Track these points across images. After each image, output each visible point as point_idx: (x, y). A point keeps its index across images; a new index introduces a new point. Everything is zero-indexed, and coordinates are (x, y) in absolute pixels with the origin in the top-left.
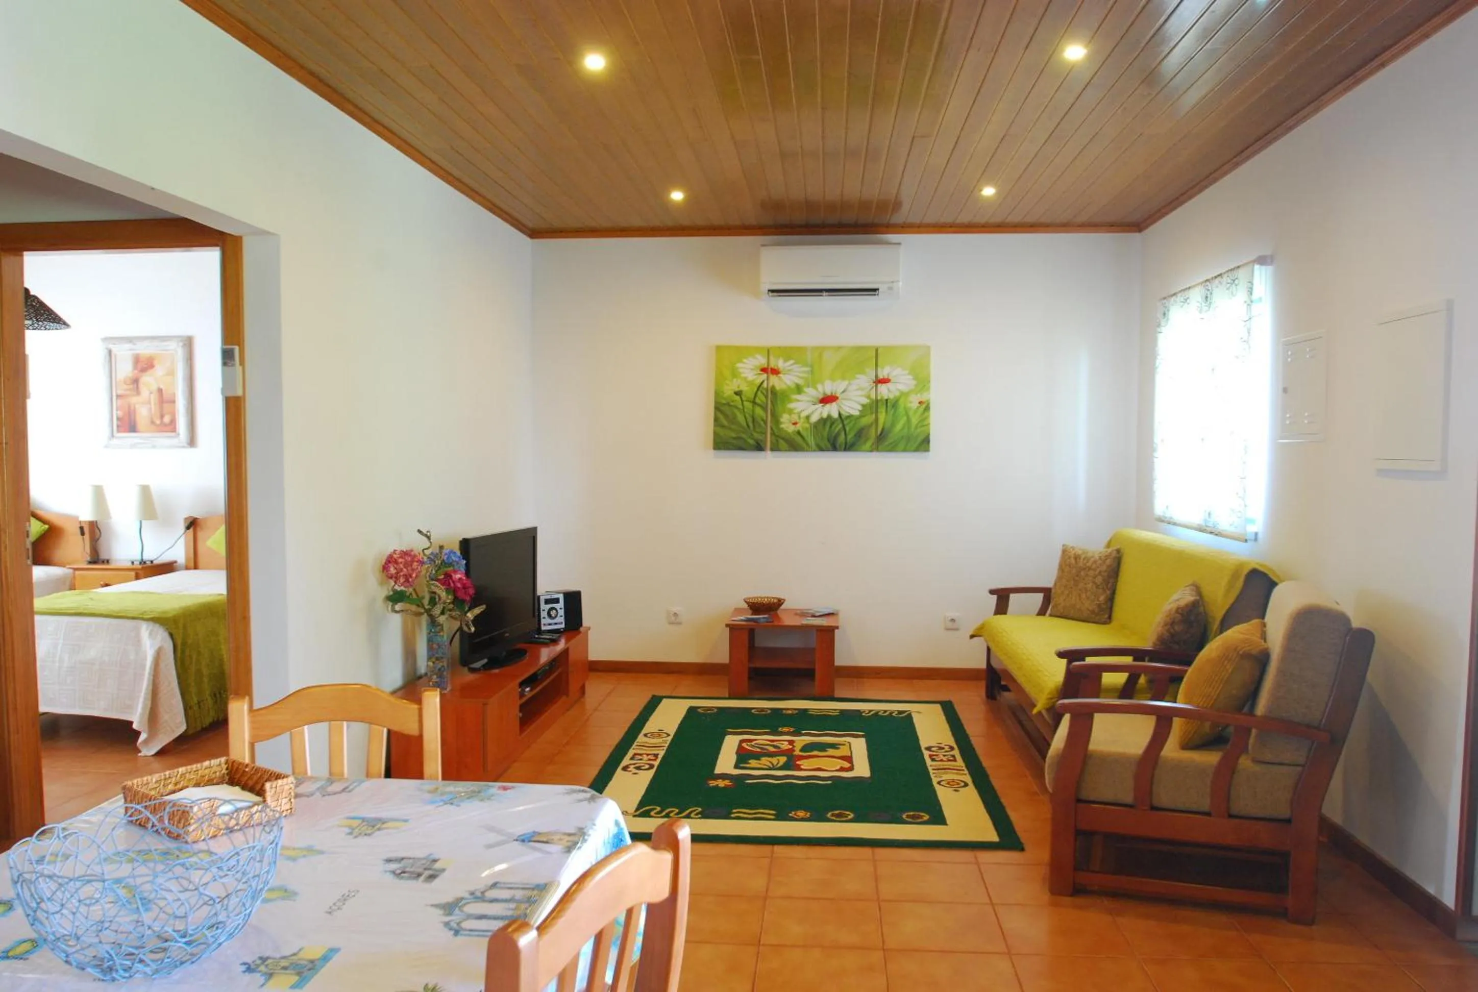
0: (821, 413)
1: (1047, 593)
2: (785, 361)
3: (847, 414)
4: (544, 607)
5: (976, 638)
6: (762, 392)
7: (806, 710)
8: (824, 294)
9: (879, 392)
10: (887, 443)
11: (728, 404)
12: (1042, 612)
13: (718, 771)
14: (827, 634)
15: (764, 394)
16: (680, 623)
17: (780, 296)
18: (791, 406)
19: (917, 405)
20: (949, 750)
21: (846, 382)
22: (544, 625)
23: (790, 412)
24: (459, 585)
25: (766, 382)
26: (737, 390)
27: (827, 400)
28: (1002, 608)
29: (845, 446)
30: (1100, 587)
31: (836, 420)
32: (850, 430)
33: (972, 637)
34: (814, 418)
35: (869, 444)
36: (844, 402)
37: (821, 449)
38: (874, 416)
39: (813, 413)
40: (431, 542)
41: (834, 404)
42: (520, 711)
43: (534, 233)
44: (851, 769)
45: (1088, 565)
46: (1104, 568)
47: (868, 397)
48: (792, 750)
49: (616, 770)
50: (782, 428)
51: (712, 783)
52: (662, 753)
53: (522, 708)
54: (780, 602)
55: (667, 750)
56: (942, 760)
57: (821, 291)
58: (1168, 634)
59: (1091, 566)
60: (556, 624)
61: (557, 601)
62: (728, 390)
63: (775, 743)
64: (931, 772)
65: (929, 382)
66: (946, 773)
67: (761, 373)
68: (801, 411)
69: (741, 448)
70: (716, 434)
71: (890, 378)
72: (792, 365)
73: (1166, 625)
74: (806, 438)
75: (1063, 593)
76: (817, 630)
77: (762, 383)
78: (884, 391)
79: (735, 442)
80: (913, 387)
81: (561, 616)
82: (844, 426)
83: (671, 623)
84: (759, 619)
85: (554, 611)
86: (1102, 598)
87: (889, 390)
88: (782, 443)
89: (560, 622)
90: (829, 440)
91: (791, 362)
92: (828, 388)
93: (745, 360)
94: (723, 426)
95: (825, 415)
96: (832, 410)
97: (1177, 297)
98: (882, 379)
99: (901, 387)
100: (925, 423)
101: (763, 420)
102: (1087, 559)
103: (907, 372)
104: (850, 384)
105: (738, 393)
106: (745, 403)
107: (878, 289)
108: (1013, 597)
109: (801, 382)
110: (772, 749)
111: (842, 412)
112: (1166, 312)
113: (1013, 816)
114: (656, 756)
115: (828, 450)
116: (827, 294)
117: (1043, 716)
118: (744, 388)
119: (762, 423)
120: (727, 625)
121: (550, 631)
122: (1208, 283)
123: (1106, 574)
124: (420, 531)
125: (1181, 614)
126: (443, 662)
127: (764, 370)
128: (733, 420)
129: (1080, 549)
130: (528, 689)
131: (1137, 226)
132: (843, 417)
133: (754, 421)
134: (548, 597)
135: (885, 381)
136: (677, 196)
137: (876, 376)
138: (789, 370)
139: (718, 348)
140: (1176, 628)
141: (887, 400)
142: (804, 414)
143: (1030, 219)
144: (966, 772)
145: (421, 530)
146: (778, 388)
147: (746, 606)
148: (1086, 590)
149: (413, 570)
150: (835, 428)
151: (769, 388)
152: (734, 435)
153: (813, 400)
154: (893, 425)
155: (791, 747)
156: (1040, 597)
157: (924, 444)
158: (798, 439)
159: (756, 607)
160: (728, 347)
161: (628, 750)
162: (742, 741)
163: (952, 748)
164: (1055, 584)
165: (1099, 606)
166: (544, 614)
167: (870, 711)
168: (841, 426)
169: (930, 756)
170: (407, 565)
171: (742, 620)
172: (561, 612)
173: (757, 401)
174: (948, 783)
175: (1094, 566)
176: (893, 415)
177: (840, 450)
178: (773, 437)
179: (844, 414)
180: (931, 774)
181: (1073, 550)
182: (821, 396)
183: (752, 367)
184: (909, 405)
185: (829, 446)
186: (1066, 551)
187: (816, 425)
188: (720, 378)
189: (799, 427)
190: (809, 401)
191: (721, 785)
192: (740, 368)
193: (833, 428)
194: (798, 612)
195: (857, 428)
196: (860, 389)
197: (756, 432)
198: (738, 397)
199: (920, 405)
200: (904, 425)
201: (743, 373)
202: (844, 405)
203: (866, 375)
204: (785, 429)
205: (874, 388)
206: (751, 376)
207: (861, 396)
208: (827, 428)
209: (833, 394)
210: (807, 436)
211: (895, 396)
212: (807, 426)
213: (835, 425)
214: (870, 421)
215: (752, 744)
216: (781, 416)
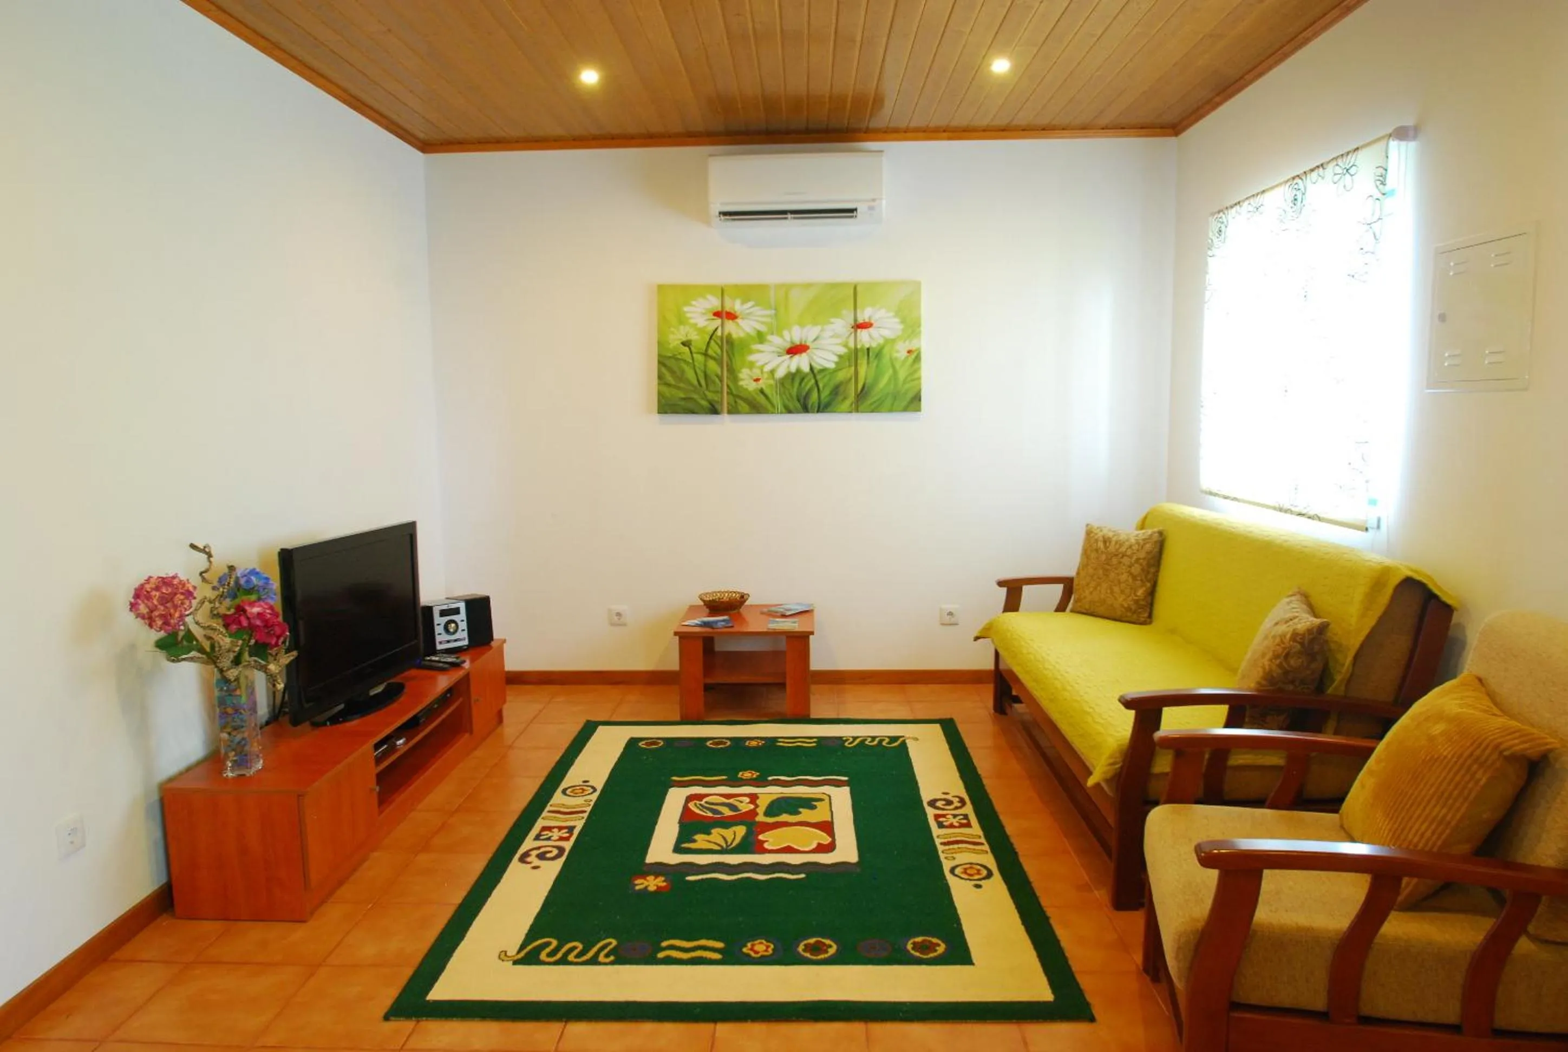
0: (788, 367)
1: (1068, 584)
2: (743, 303)
3: (821, 368)
4: (439, 621)
5: (981, 640)
6: (715, 341)
7: (774, 739)
8: (789, 216)
9: (858, 340)
10: (869, 402)
11: (674, 357)
12: (1061, 608)
13: (651, 858)
14: (801, 640)
15: (717, 344)
16: (625, 625)
17: (734, 220)
18: (752, 358)
19: (906, 354)
20: (959, 805)
21: (819, 328)
22: (440, 643)
23: (751, 365)
24: (258, 623)
25: (720, 329)
26: (684, 339)
27: (795, 350)
28: (1012, 604)
29: (819, 407)
30: (1139, 578)
31: (807, 375)
32: (824, 387)
33: (977, 638)
34: (780, 373)
35: (847, 403)
36: (815, 351)
37: (790, 412)
38: (853, 368)
39: (778, 366)
40: (210, 562)
41: (804, 355)
42: (378, 783)
43: (426, 146)
44: (830, 848)
45: (1121, 550)
46: (1142, 555)
47: (846, 346)
48: (753, 813)
49: (510, 860)
50: (742, 387)
51: (640, 884)
52: (579, 825)
53: (380, 777)
54: (743, 598)
55: (589, 817)
56: (952, 826)
57: (784, 212)
58: (1280, 671)
59: (1126, 551)
60: (456, 640)
61: (456, 611)
62: (675, 339)
63: (731, 801)
64: (940, 848)
65: (919, 326)
66: (961, 851)
67: (715, 318)
68: (763, 366)
69: (692, 412)
70: (660, 394)
71: (872, 321)
72: (751, 307)
73: (1276, 656)
74: (770, 396)
75: (1088, 584)
76: (788, 637)
77: (716, 329)
78: (864, 337)
79: (683, 403)
80: (900, 333)
81: (463, 630)
82: (817, 383)
83: (613, 624)
84: (717, 622)
85: (453, 625)
86: (1140, 592)
87: (870, 336)
88: (743, 405)
89: (462, 637)
90: (799, 400)
91: (750, 304)
92: (796, 335)
93: (694, 303)
94: (668, 385)
95: (793, 369)
96: (801, 362)
97: (1240, 206)
98: (861, 324)
99: (887, 333)
100: (916, 376)
101: (717, 376)
102: (1120, 544)
103: (892, 314)
104: (822, 330)
105: (686, 344)
106: (695, 355)
107: (856, 210)
108: (1026, 589)
109: (763, 329)
110: (727, 812)
111: (814, 364)
112: (1223, 229)
113: (1062, 934)
114: (571, 829)
115: (798, 412)
116: (793, 216)
117: (1102, 788)
118: (694, 336)
119: (717, 380)
120: (676, 634)
121: (449, 651)
122: (1297, 180)
123: (1144, 563)
124: (193, 546)
125: (1302, 644)
126: (243, 732)
127: (717, 314)
128: (680, 377)
129: (1110, 530)
130: (401, 741)
131: (1174, 128)
132: (816, 371)
133: (706, 376)
134: (445, 607)
135: (865, 326)
136: (590, 77)
137: (855, 320)
138: (749, 314)
139: (660, 287)
140: (1292, 662)
141: (868, 349)
142: (767, 368)
143: (1044, 121)
144: (986, 847)
145: (196, 544)
146: (734, 336)
147: (702, 603)
148: (1119, 582)
149: (175, 607)
150: (806, 385)
151: (725, 337)
152: (682, 395)
153: (778, 350)
154: (876, 380)
155: (752, 807)
156: (1059, 588)
157: (914, 402)
158: (761, 399)
159: (715, 606)
160: (673, 287)
161: (535, 820)
162: (690, 798)
163: (962, 801)
164: (1078, 573)
165: (1136, 602)
166: (439, 629)
167: (855, 738)
168: (813, 381)
169: (937, 817)
170: (164, 600)
171: (697, 625)
172: (463, 625)
173: (710, 352)
174: (965, 872)
175: (1129, 552)
176: (877, 366)
177: (813, 412)
178: (731, 397)
179: (817, 367)
180: (940, 852)
181: (1101, 531)
182: (788, 346)
183: (704, 311)
184: (895, 355)
185: (798, 405)
186: (1092, 532)
187: (782, 382)
188: (663, 324)
189: (761, 384)
190: (773, 352)
191: (652, 888)
192: (688, 312)
193: (803, 384)
194: (765, 610)
195: (832, 384)
196: (835, 336)
197: (709, 391)
198: (687, 349)
199: (908, 354)
200: (890, 380)
201: (690, 318)
202: (815, 355)
203: (842, 319)
204: (745, 387)
205: (853, 334)
206: (701, 322)
207: (837, 344)
208: (796, 384)
209: (803, 343)
210: (775, 394)
211: (879, 345)
212: (772, 382)
213: (806, 380)
214: (849, 375)
215: (702, 803)
216: (739, 372)
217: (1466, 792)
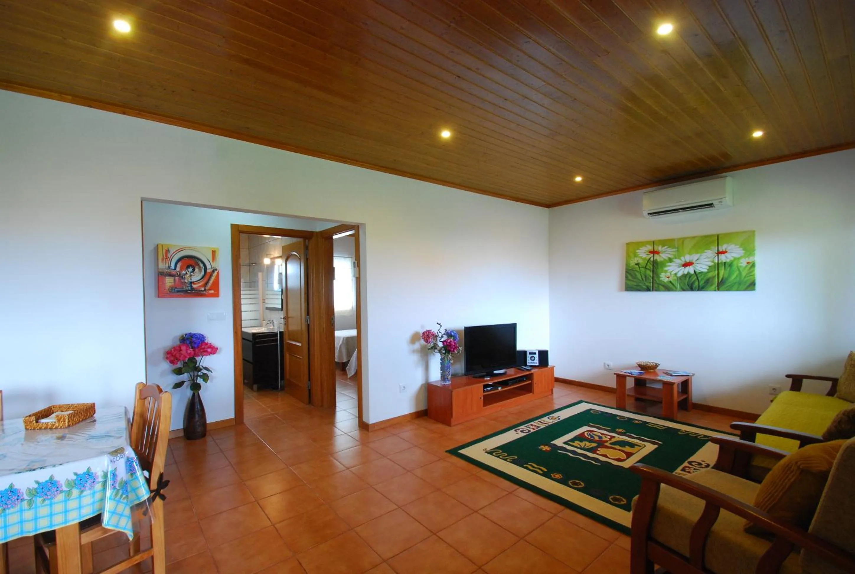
0: (684, 272)
1: (835, 381)
2: (663, 247)
3: (699, 272)
4: (529, 356)
6: (650, 263)
7: (646, 422)
8: (681, 211)
9: (720, 259)
10: (726, 286)
11: (632, 270)
12: (831, 394)
13: (552, 442)
14: (669, 385)
15: (651, 264)
16: (610, 370)
17: (656, 215)
18: (666, 269)
21: (699, 255)
22: (529, 363)
23: (666, 272)
25: (652, 258)
26: (636, 262)
27: (686, 265)
28: (796, 387)
29: (699, 288)
31: (692, 275)
32: (701, 280)
34: (680, 274)
35: (713, 287)
36: (697, 264)
37: (684, 290)
38: (717, 272)
39: (679, 271)
41: (691, 267)
42: (484, 398)
43: (549, 206)
44: (623, 461)
47: (713, 262)
48: (606, 442)
49: (512, 429)
50: (661, 280)
51: (542, 447)
52: (542, 427)
53: (486, 396)
54: (656, 365)
55: (548, 426)
57: (679, 209)
61: (535, 354)
62: (633, 263)
63: (602, 436)
65: (754, 251)
68: (672, 271)
69: (639, 290)
70: (626, 284)
71: (727, 250)
72: (666, 249)
74: (674, 284)
76: (663, 383)
77: (650, 259)
78: (723, 257)
79: (635, 287)
80: (743, 255)
82: (697, 278)
83: (606, 369)
84: (644, 373)
85: (533, 358)
87: (726, 257)
88: (661, 287)
89: (536, 362)
90: (688, 285)
91: (666, 247)
92: (687, 259)
93: (641, 249)
94: (630, 280)
95: (686, 273)
96: (690, 270)
98: (721, 252)
99: (736, 255)
100: (752, 274)
101: (650, 276)
103: (738, 246)
104: (701, 256)
105: (637, 264)
106: (641, 269)
107: (713, 204)
108: (806, 381)
109: (672, 257)
110: (596, 438)
111: (696, 270)
115: (688, 290)
118: (640, 261)
119: (650, 278)
121: (531, 365)
127: (651, 252)
128: (635, 277)
132: (697, 273)
133: (645, 277)
134: (531, 352)
135: (724, 252)
136: (578, 179)
137: (718, 250)
138: (665, 251)
139: (627, 243)
141: (725, 263)
142: (673, 273)
146: (658, 260)
150: (692, 279)
151: (654, 261)
152: (635, 284)
153: (679, 265)
154: (730, 275)
155: (608, 440)
157: (751, 286)
158: (670, 285)
159: (644, 368)
160: (633, 243)
161: (531, 422)
162: (588, 430)
166: (529, 359)
168: (695, 277)
169: (684, 467)
171: (637, 374)
172: (537, 359)
173: (648, 267)
176: (730, 270)
177: (695, 290)
178: (656, 284)
179: (697, 271)
182: (683, 263)
183: (645, 251)
184: (740, 265)
185: (688, 287)
187: (680, 278)
188: (628, 257)
189: (670, 279)
190: (676, 266)
191: (544, 449)
192: (638, 252)
193: (691, 278)
194: (665, 372)
195: (705, 278)
196: (708, 258)
197: (647, 282)
198: (637, 266)
199: (747, 264)
200: (737, 276)
201: (639, 254)
202: (697, 266)
203: (711, 250)
204: (663, 280)
205: (717, 257)
206: (644, 256)
207: (709, 261)
208: (687, 279)
209: (691, 262)
210: (676, 283)
211: (731, 261)
212: (675, 278)
213: (692, 277)
214: (714, 275)
215: (591, 433)
216: (660, 274)
217: (784, 484)
